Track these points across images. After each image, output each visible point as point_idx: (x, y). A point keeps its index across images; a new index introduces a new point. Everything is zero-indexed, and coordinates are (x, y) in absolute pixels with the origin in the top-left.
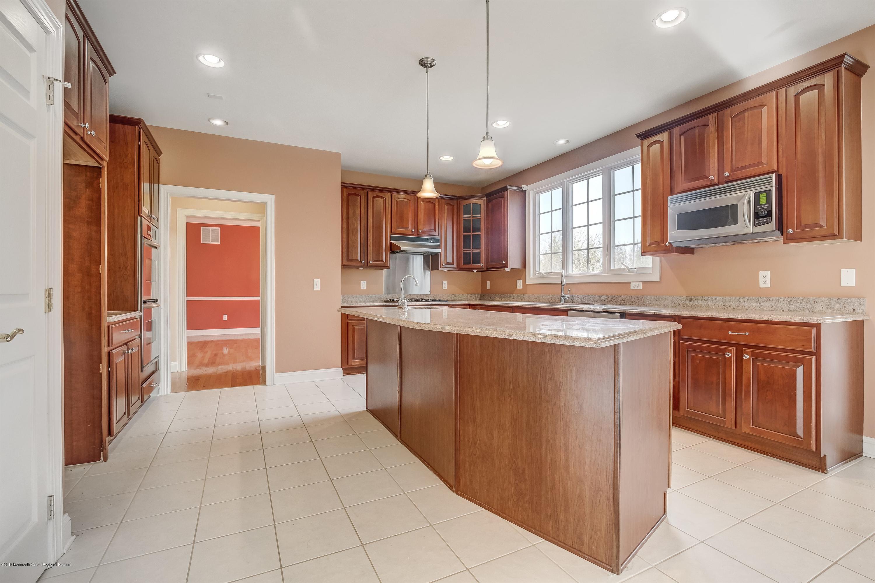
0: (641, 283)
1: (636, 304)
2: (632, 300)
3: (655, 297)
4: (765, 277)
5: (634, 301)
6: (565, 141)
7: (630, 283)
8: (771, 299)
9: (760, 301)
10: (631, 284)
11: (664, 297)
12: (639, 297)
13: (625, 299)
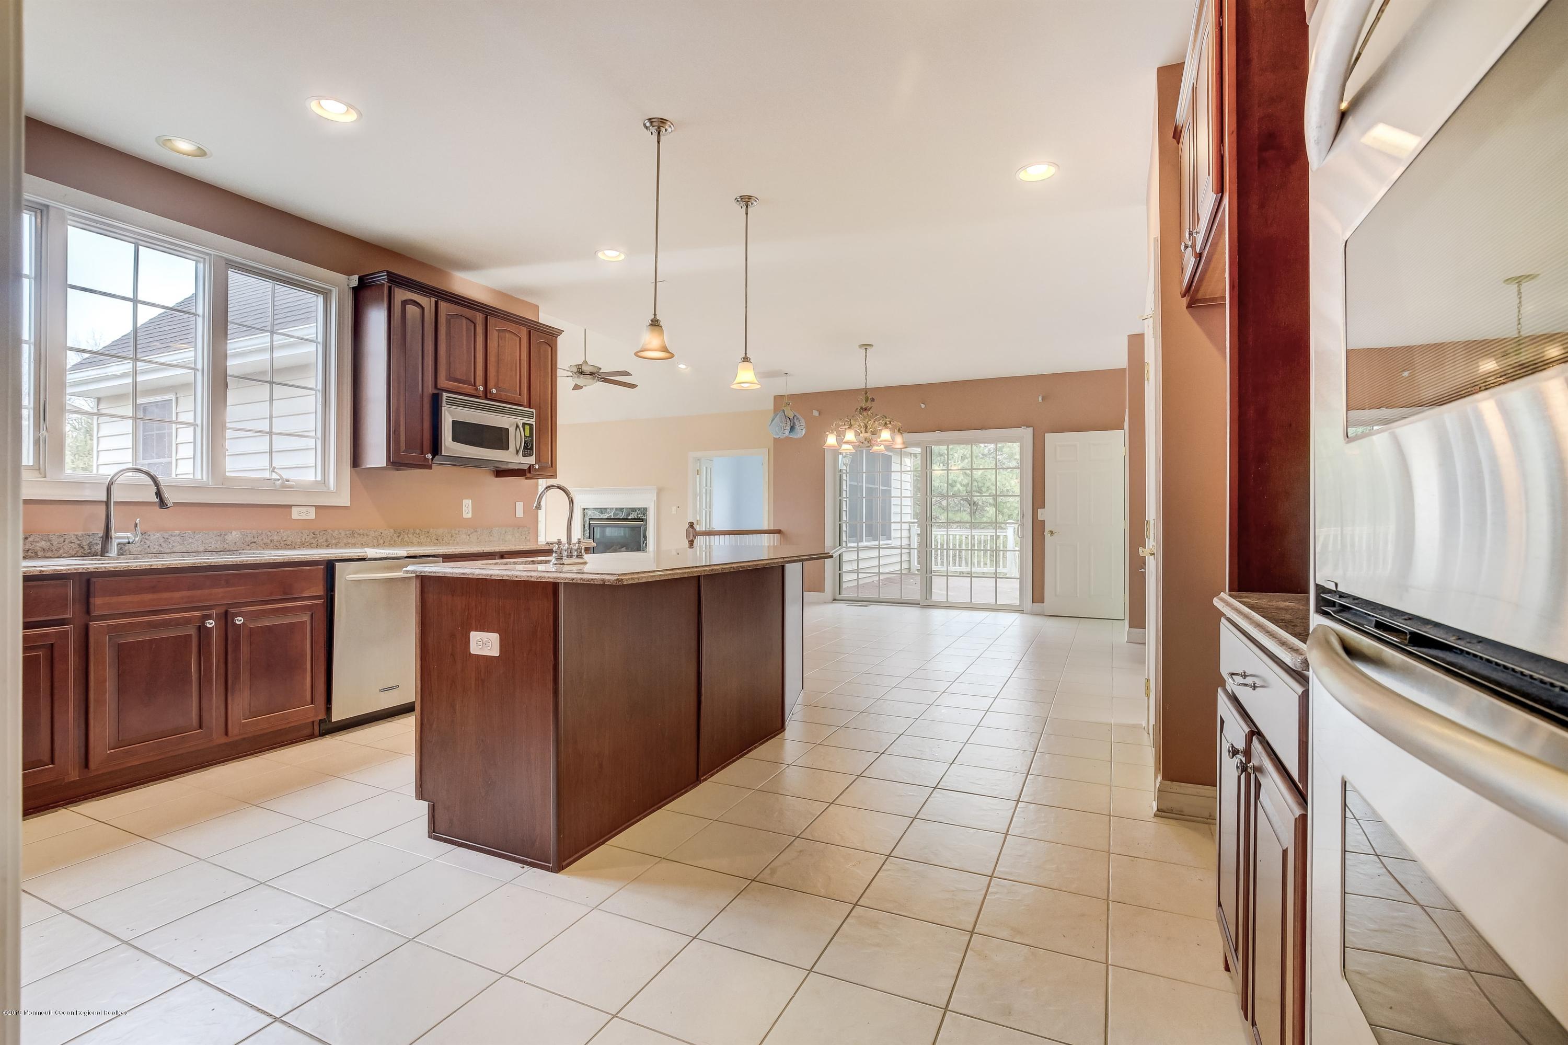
0: (314, 507)
1: (312, 545)
2: (303, 540)
3: (347, 532)
4: (467, 506)
5: (307, 540)
6: (196, 148)
7: (290, 506)
8: (478, 530)
9: (469, 533)
10: (294, 510)
11: (361, 531)
12: (317, 533)
13: (288, 536)
